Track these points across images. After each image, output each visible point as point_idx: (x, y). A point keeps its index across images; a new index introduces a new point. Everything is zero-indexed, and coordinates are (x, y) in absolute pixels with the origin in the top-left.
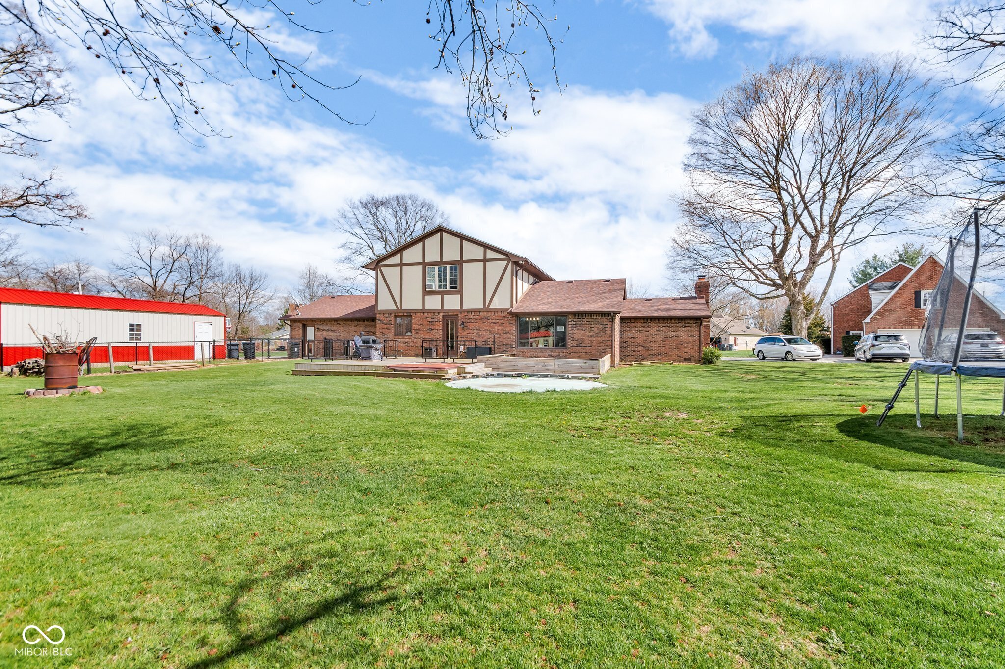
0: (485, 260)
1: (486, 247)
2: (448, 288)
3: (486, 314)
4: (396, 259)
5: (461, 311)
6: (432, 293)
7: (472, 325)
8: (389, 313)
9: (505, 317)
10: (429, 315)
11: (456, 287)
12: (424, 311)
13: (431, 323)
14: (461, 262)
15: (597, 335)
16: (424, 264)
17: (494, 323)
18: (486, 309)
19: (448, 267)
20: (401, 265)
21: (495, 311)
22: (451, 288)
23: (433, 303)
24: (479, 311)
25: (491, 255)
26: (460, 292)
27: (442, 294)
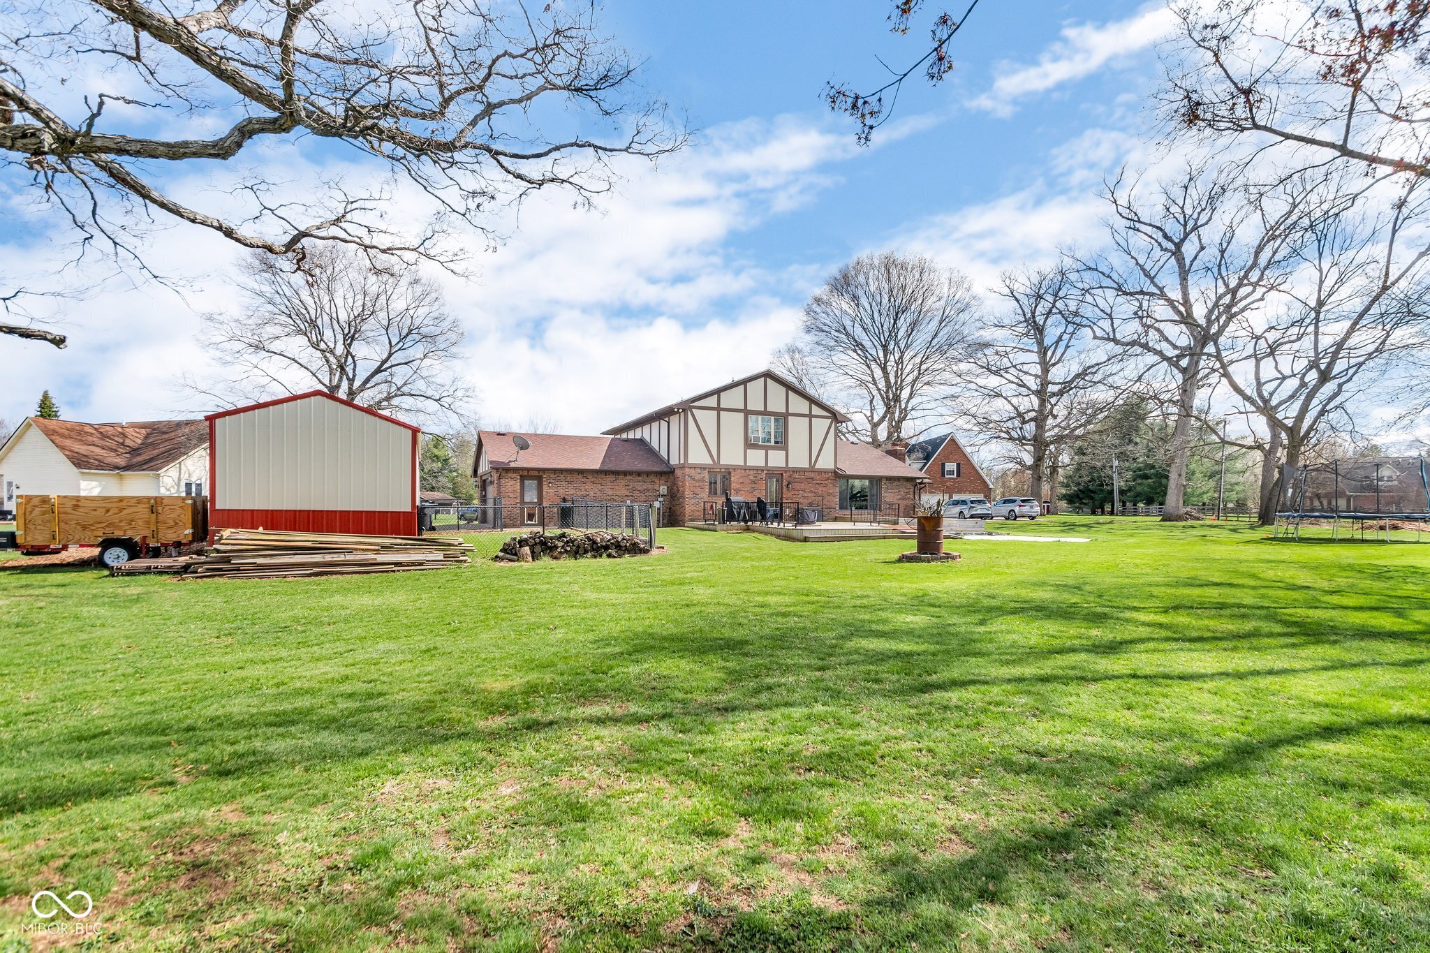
0: (810, 416)
1: (812, 401)
2: (773, 443)
3: (810, 474)
4: (712, 402)
5: (787, 469)
6: (755, 446)
7: (797, 486)
8: (703, 467)
9: (828, 478)
10: (752, 472)
11: (781, 443)
12: (745, 468)
13: (754, 482)
14: (786, 415)
15: (903, 499)
16: (747, 412)
17: (818, 484)
18: (812, 469)
19: (773, 418)
20: (719, 409)
21: (820, 472)
22: (776, 442)
23: (756, 458)
24: (804, 471)
25: (816, 411)
26: (786, 448)
27: (767, 448)
